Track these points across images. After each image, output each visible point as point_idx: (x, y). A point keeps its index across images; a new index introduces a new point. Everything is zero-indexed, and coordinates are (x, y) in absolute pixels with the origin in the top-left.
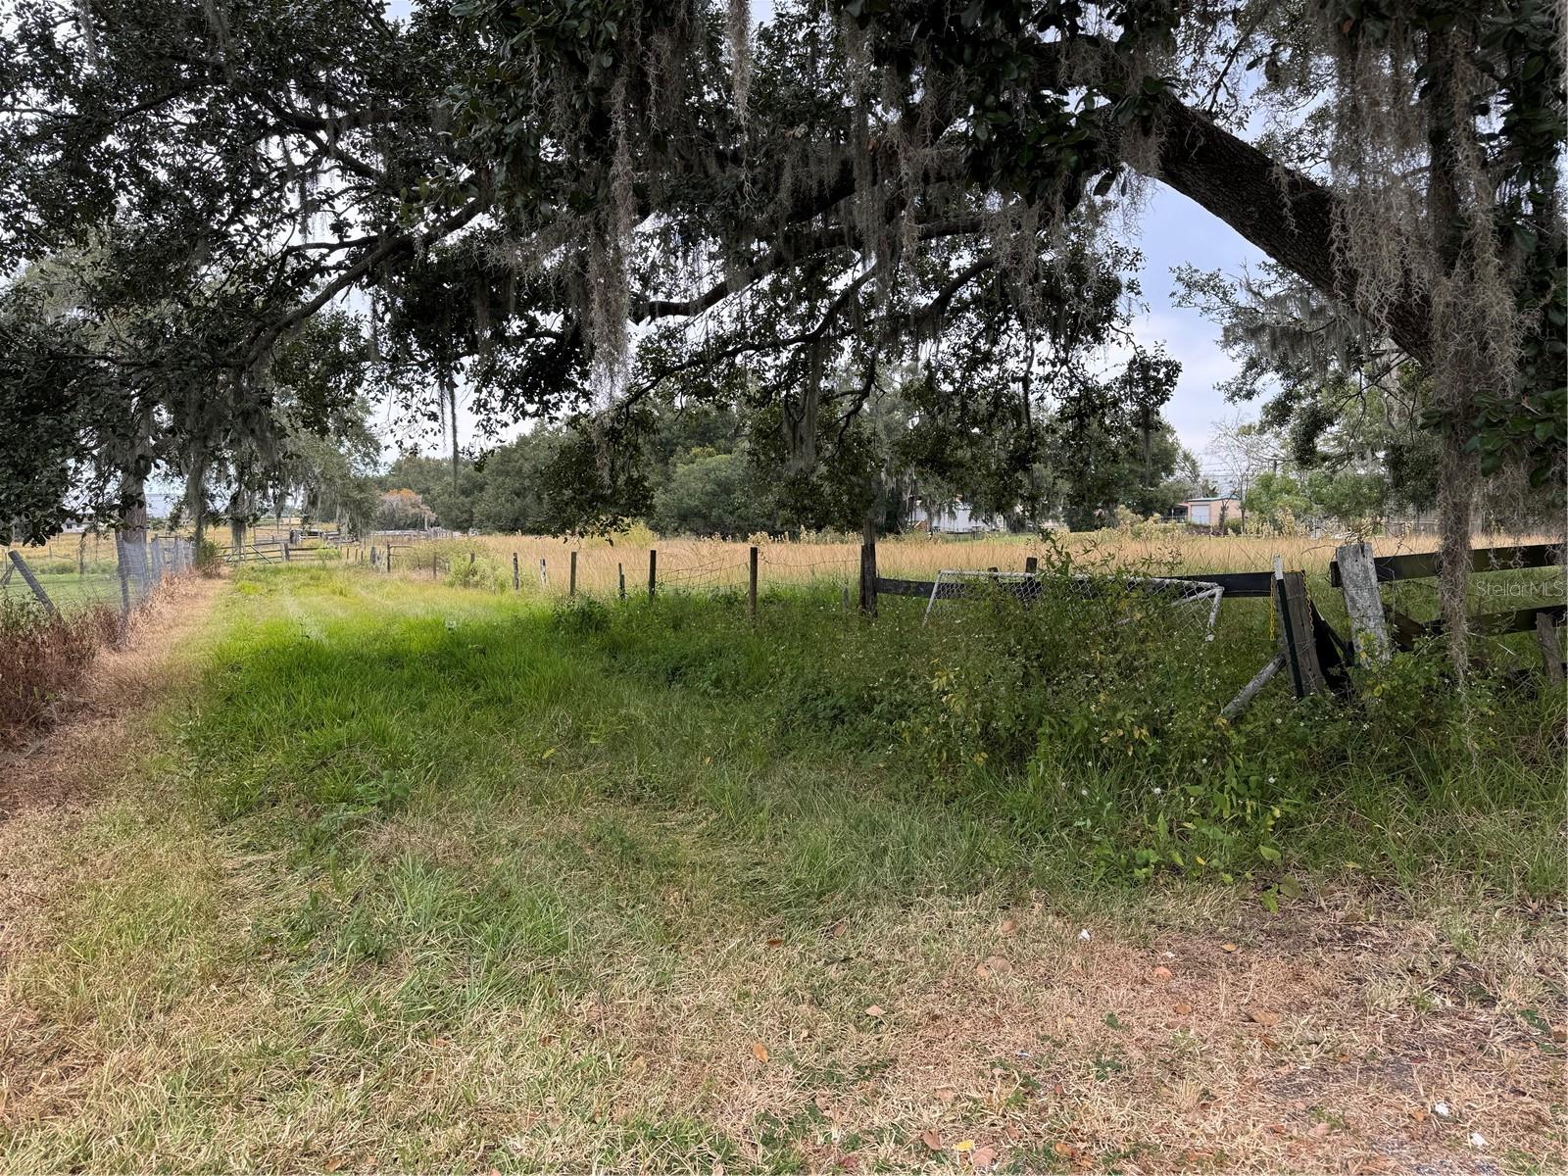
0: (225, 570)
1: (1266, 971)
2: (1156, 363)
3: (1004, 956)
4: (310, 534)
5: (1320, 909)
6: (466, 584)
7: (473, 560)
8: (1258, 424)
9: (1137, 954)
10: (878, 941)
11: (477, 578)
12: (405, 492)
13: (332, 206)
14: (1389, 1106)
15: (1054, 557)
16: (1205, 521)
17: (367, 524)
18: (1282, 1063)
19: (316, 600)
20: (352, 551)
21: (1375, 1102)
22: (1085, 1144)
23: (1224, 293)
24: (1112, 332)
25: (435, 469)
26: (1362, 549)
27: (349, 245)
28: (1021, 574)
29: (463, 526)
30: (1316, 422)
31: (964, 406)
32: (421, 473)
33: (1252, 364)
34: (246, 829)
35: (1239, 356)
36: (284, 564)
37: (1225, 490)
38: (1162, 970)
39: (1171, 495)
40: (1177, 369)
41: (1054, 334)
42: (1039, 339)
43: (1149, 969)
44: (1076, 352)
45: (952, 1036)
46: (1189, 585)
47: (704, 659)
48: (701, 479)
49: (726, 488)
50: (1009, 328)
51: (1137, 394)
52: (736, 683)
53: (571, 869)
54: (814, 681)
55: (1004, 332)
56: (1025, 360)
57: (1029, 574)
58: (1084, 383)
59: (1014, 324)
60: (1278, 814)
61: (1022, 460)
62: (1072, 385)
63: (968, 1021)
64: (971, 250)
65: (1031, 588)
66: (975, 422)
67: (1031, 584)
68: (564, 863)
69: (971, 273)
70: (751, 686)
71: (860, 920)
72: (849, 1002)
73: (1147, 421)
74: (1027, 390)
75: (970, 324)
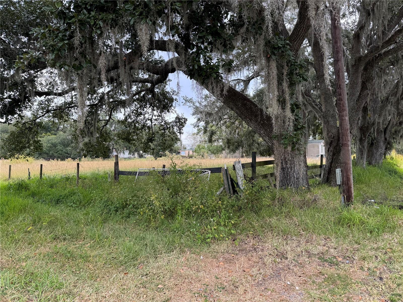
1: (242, 259)
2: (182, 118)
3: (186, 266)
5: (246, 244)
8: (196, 133)
9: (215, 260)
10: (153, 268)
14: (279, 285)
15: (172, 165)
16: (184, 155)
18: (255, 280)
21: (276, 284)
23: (194, 103)
24: (172, 110)
26: (239, 162)
28: (161, 169)
30: (212, 133)
31: (135, 125)
35: (196, 118)
37: (188, 148)
38: (221, 263)
39: (177, 149)
40: (187, 120)
41: (158, 109)
42: (154, 110)
43: (218, 263)
44: (163, 114)
45: (182, 289)
46: (203, 171)
47: (68, 196)
48: (46, 142)
49: (54, 145)
50: (147, 107)
51: (177, 125)
52: (80, 202)
53: (51, 263)
54: (107, 200)
55: (146, 108)
56: (150, 115)
57: (163, 169)
58: (165, 121)
59: (148, 106)
60: (233, 222)
61: (151, 140)
62: (162, 122)
63: (185, 285)
64: (136, 87)
65: (165, 172)
66: (138, 129)
67: (164, 171)
68: (48, 261)
69: (138, 93)
70: (86, 203)
71: (146, 263)
72: (153, 286)
73: (180, 131)
74: (152, 123)
75: (136, 105)
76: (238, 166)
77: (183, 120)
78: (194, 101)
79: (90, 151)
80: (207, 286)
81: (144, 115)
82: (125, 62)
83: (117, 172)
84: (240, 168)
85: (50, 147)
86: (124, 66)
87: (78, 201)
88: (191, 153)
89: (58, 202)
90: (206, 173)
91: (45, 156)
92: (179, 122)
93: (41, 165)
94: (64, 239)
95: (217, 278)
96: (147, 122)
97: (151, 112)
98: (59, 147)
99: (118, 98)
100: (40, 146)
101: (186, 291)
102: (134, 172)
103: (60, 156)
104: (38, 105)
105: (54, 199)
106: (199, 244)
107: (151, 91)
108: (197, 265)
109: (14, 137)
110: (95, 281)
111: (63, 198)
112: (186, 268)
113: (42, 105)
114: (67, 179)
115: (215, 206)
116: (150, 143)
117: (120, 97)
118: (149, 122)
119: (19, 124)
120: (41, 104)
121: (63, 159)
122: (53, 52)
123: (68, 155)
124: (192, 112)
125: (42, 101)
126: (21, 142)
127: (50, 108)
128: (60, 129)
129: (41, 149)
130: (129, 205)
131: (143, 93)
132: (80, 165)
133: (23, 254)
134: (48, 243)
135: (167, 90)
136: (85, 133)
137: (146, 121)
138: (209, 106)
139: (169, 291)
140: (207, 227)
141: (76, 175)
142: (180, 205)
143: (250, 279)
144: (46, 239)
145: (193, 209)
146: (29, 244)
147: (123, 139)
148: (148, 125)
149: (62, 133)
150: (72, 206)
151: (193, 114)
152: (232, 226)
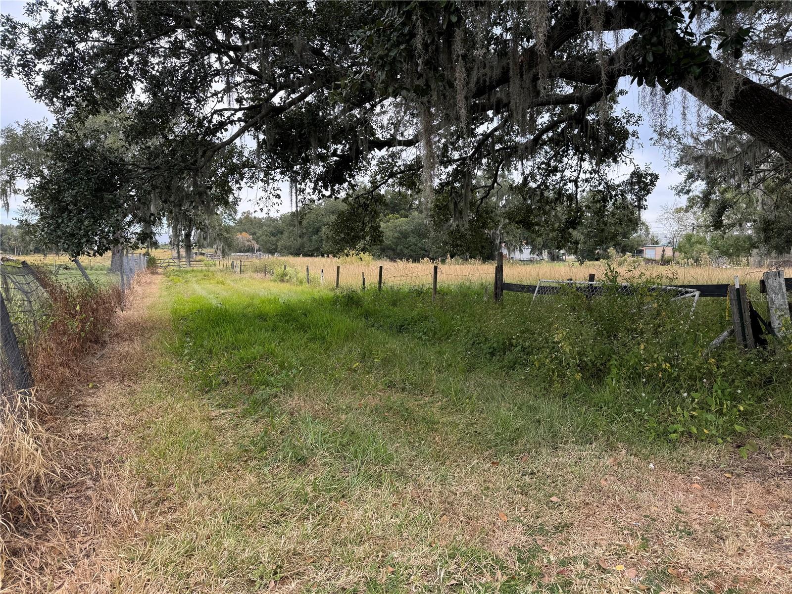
0: (160, 270)
1: (751, 487)
2: (646, 174)
3: (613, 475)
4: (201, 254)
5: (770, 458)
6: (282, 281)
7: (285, 269)
8: (685, 207)
9: (681, 477)
10: (546, 464)
11: (287, 278)
12: (244, 234)
13: (237, 90)
16: (652, 257)
17: (230, 249)
18: (774, 535)
19: (210, 286)
20: (222, 263)
22: (683, 570)
23: (679, 138)
24: (623, 158)
25: (258, 223)
26: (779, 273)
27: (244, 109)
28: (585, 282)
29: (272, 252)
30: (723, 207)
31: (542, 194)
32: (251, 224)
33: (690, 176)
34: (216, 397)
35: (683, 172)
36: (189, 269)
37: (664, 241)
38: (696, 485)
39: (636, 243)
40: (657, 177)
41: (591, 158)
42: (584, 160)
43: (689, 484)
44: (603, 167)
45: (598, 513)
46: (681, 290)
47: (416, 321)
48: (392, 230)
49: (404, 235)
50: (568, 155)
51: (634, 189)
52: (435, 334)
53: (380, 422)
54: (477, 334)
55: (566, 156)
56: (575, 171)
57: (590, 283)
58: (606, 183)
59: (571, 152)
60: (742, 409)
61: (573, 222)
62: (600, 184)
63: (604, 507)
64: (548, 114)
65: (592, 290)
66: (547, 203)
67: (592, 288)
68: (376, 419)
69: (552, 126)
70: (443, 336)
71: (535, 454)
72: (541, 495)
73: (639, 204)
74: (577, 187)
75: (546, 152)
76: (775, 284)
77: (650, 178)
78: (680, 133)
79: (457, 245)
80: (653, 520)
81: (563, 171)
82: (521, 67)
83: (499, 285)
84: (781, 289)
85: (398, 238)
86: (519, 76)
87: (432, 330)
88: (669, 253)
89: (401, 329)
90: (687, 295)
91: (391, 253)
92: (639, 182)
93: (381, 268)
94: (403, 390)
95: (679, 511)
96: (567, 187)
97: (577, 165)
98: (412, 239)
99: (513, 141)
100: (379, 236)
101: (606, 519)
102: (530, 286)
103: (412, 254)
104: (377, 165)
105: (395, 325)
106: (650, 439)
107: (578, 120)
108: (638, 477)
109: (343, 221)
110: (443, 464)
111: (409, 324)
112: (613, 478)
113: (384, 164)
114: (419, 293)
115: (699, 369)
116: (571, 230)
117: (517, 139)
118: (570, 187)
119: (350, 199)
120: (382, 163)
121: (416, 260)
122: (383, 70)
123: (426, 253)
124: (673, 160)
125: (383, 157)
126: (352, 229)
127: (396, 168)
128: (414, 206)
129: (382, 241)
130: (516, 346)
131: (562, 126)
132: (438, 270)
133: (343, 402)
134: (380, 391)
135: (614, 115)
136: (451, 213)
137: (565, 184)
138: (718, 142)
139: (571, 511)
140: (674, 409)
141: (432, 287)
142: (617, 358)
143: (760, 531)
144: (377, 385)
145: (647, 368)
146: (353, 389)
147: (517, 223)
148: (570, 192)
149: (416, 213)
150: (420, 338)
151: (677, 165)
152: (739, 415)
